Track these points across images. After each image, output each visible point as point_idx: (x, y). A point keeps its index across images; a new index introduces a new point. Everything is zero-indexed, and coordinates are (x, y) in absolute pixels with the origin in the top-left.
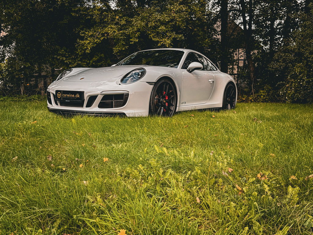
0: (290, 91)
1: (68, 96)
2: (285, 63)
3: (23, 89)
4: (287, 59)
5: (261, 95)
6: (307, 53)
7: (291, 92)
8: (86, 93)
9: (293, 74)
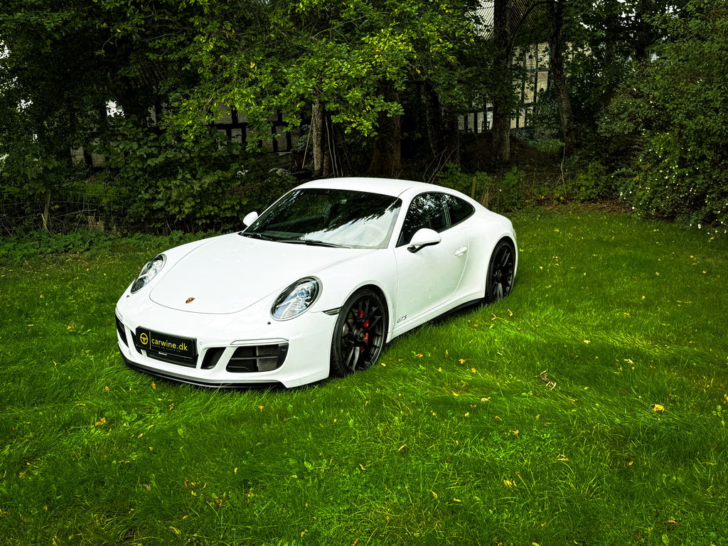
0: (642, 192)
1: (163, 344)
2: (635, 124)
3: (46, 217)
4: (638, 113)
5: (582, 185)
6: (681, 115)
7: (644, 194)
8: (201, 343)
9: (649, 152)
